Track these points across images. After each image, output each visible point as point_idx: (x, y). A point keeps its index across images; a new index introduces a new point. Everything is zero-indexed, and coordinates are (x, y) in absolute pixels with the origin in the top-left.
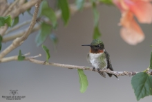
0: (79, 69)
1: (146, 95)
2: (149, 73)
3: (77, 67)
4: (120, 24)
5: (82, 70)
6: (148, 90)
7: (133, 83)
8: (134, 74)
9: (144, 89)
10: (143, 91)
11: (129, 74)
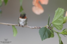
0: (13, 26)
1: (46, 38)
2: (47, 27)
3: (12, 24)
5: (14, 26)
7: (40, 32)
8: (40, 28)
9: (45, 35)
10: (45, 36)
11: (38, 28)
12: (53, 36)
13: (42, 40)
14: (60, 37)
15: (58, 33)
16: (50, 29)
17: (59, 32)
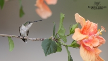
1: (51, 52)
2: (52, 39)
4: (36, 5)
6: (52, 50)
7: (43, 45)
8: (43, 40)
10: (49, 51)
11: (40, 40)
12: (61, 50)
13: (46, 55)
14: (69, 52)
15: (66, 46)
16: (56, 41)
17: (68, 45)
